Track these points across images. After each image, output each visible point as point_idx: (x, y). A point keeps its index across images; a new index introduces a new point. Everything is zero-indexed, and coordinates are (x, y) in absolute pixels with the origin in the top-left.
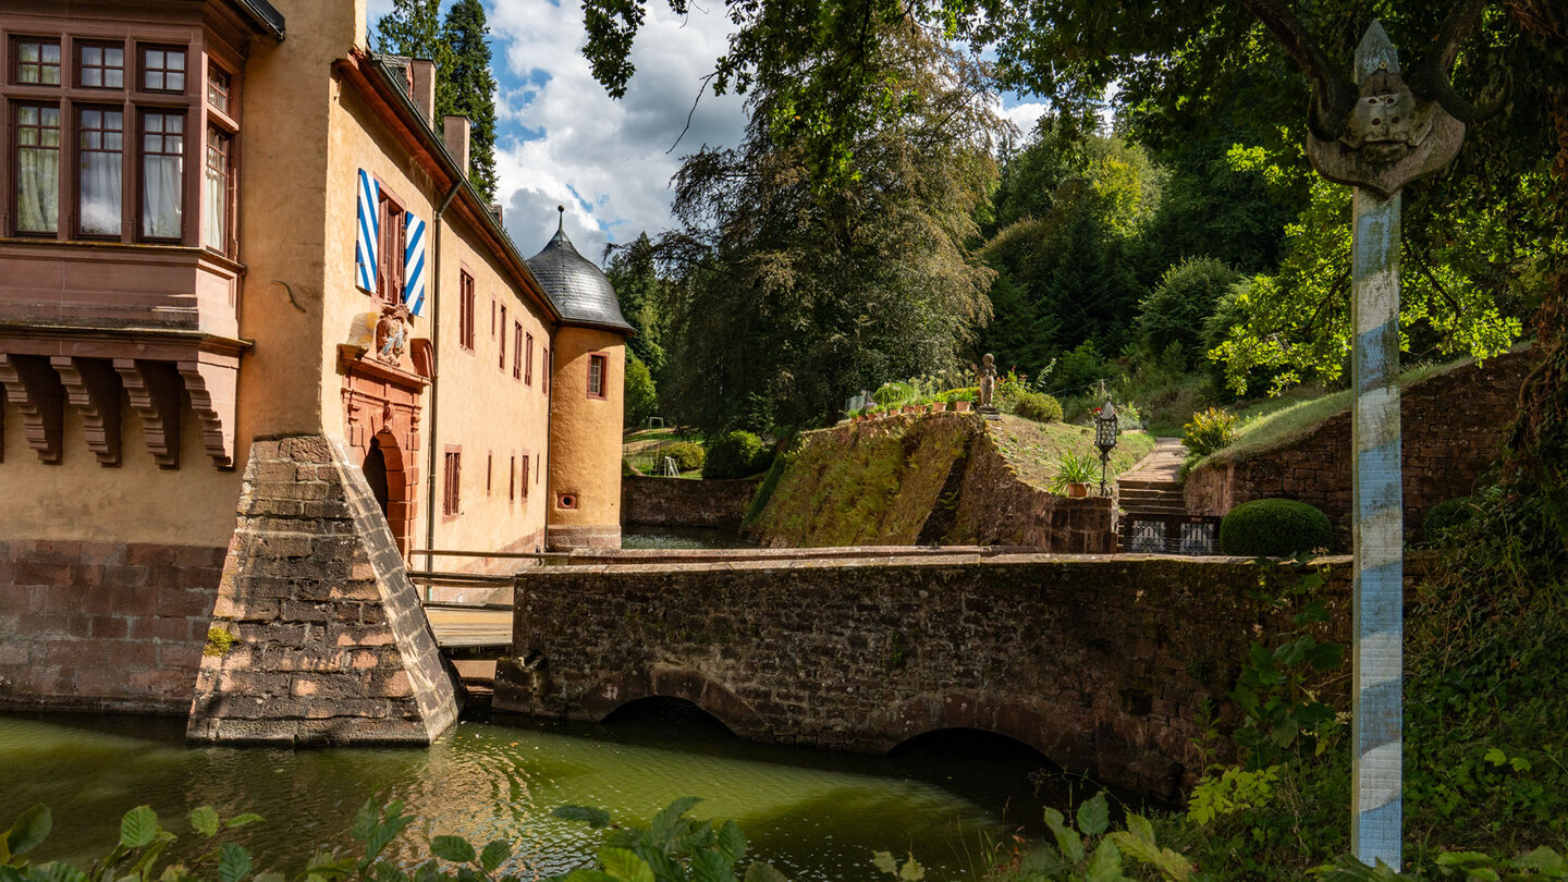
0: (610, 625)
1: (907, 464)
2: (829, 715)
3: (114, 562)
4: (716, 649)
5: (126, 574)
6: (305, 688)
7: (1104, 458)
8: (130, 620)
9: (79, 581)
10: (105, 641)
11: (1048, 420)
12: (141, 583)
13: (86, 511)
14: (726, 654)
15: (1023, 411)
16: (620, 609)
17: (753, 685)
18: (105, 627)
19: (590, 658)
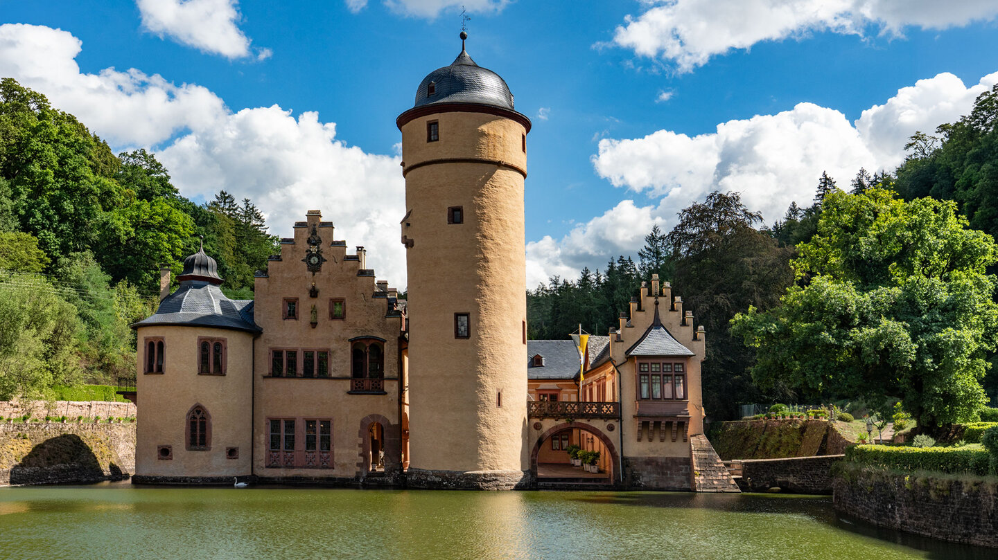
0: (766, 472)
1: (803, 436)
2: (818, 487)
3: (663, 461)
4: (791, 475)
5: (666, 463)
6: (715, 482)
7: (869, 434)
8: (669, 472)
9: (657, 464)
10: (664, 477)
11: (849, 422)
12: (669, 465)
13: (657, 451)
14: (794, 476)
15: (841, 419)
16: (768, 468)
17: (800, 482)
18: (663, 474)
19: (762, 479)
